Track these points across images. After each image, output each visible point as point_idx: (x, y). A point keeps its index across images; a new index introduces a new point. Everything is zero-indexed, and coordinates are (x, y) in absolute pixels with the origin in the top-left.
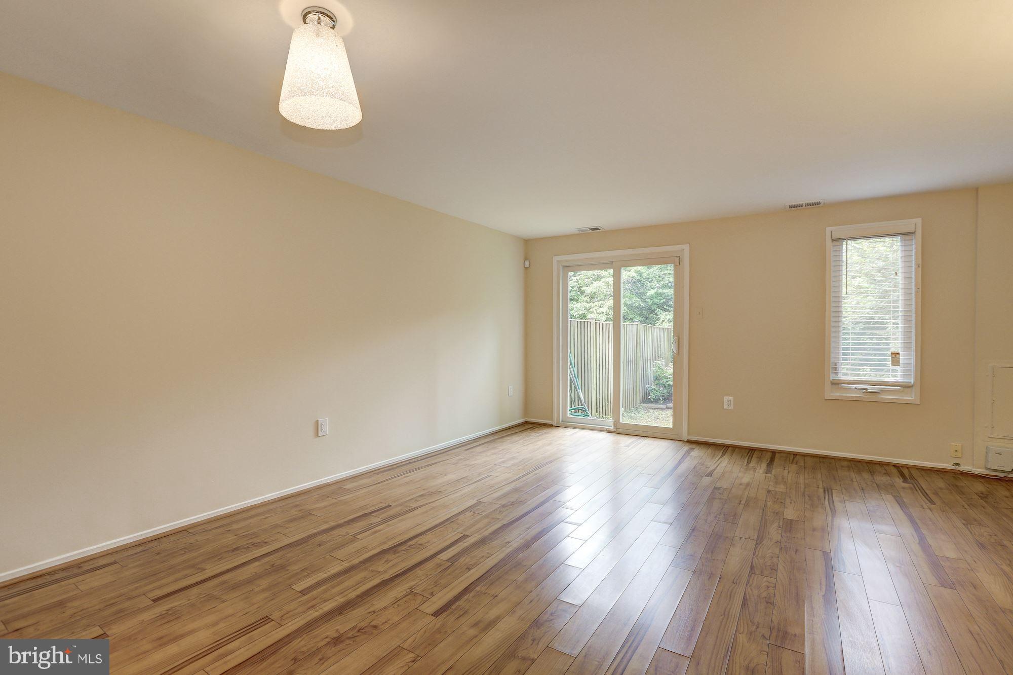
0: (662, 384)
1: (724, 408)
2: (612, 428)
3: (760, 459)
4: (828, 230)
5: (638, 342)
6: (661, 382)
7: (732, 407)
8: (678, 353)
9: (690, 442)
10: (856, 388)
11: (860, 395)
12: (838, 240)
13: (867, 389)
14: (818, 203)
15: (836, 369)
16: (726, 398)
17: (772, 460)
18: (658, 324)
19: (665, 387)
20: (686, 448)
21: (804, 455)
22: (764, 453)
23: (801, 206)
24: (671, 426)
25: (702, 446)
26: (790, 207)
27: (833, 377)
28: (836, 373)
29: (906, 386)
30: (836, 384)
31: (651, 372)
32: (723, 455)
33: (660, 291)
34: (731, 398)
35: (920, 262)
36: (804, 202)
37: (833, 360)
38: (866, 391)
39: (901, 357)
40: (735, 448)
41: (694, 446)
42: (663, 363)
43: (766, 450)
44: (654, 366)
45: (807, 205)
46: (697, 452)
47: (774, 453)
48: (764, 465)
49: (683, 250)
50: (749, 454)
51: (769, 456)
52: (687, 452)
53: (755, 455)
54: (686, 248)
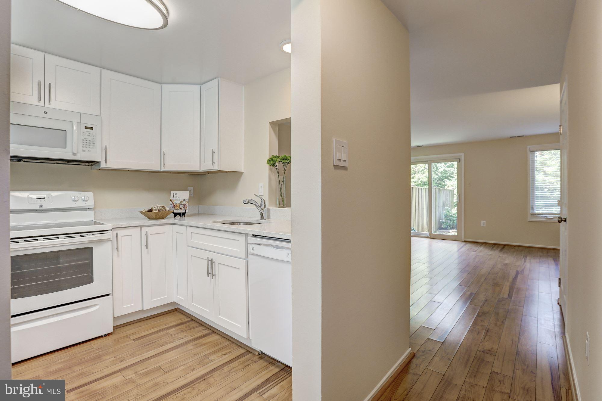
0: (449, 219)
1: (481, 226)
2: (428, 236)
3: (498, 247)
4: (529, 147)
5: (436, 197)
6: (448, 218)
7: (485, 226)
8: (460, 201)
9: (465, 241)
10: (542, 216)
11: (544, 219)
12: (533, 151)
13: (547, 217)
14: (523, 136)
15: (533, 208)
16: (482, 222)
17: (503, 248)
18: (446, 188)
19: (451, 221)
20: (464, 243)
21: (519, 246)
22: (500, 246)
23: (515, 137)
24: (457, 236)
25: (472, 243)
26: (511, 137)
27: (531, 212)
28: (533, 210)
30: (533, 214)
31: (443, 212)
32: (481, 246)
33: (446, 169)
34: (485, 221)
36: (517, 136)
37: (531, 204)
40: (486, 243)
41: (467, 243)
42: (450, 208)
44: (445, 210)
45: (518, 136)
46: (468, 246)
47: (505, 245)
48: (499, 249)
49: (461, 155)
50: (493, 246)
51: (502, 246)
52: (464, 245)
53: (496, 246)
54: (462, 155)
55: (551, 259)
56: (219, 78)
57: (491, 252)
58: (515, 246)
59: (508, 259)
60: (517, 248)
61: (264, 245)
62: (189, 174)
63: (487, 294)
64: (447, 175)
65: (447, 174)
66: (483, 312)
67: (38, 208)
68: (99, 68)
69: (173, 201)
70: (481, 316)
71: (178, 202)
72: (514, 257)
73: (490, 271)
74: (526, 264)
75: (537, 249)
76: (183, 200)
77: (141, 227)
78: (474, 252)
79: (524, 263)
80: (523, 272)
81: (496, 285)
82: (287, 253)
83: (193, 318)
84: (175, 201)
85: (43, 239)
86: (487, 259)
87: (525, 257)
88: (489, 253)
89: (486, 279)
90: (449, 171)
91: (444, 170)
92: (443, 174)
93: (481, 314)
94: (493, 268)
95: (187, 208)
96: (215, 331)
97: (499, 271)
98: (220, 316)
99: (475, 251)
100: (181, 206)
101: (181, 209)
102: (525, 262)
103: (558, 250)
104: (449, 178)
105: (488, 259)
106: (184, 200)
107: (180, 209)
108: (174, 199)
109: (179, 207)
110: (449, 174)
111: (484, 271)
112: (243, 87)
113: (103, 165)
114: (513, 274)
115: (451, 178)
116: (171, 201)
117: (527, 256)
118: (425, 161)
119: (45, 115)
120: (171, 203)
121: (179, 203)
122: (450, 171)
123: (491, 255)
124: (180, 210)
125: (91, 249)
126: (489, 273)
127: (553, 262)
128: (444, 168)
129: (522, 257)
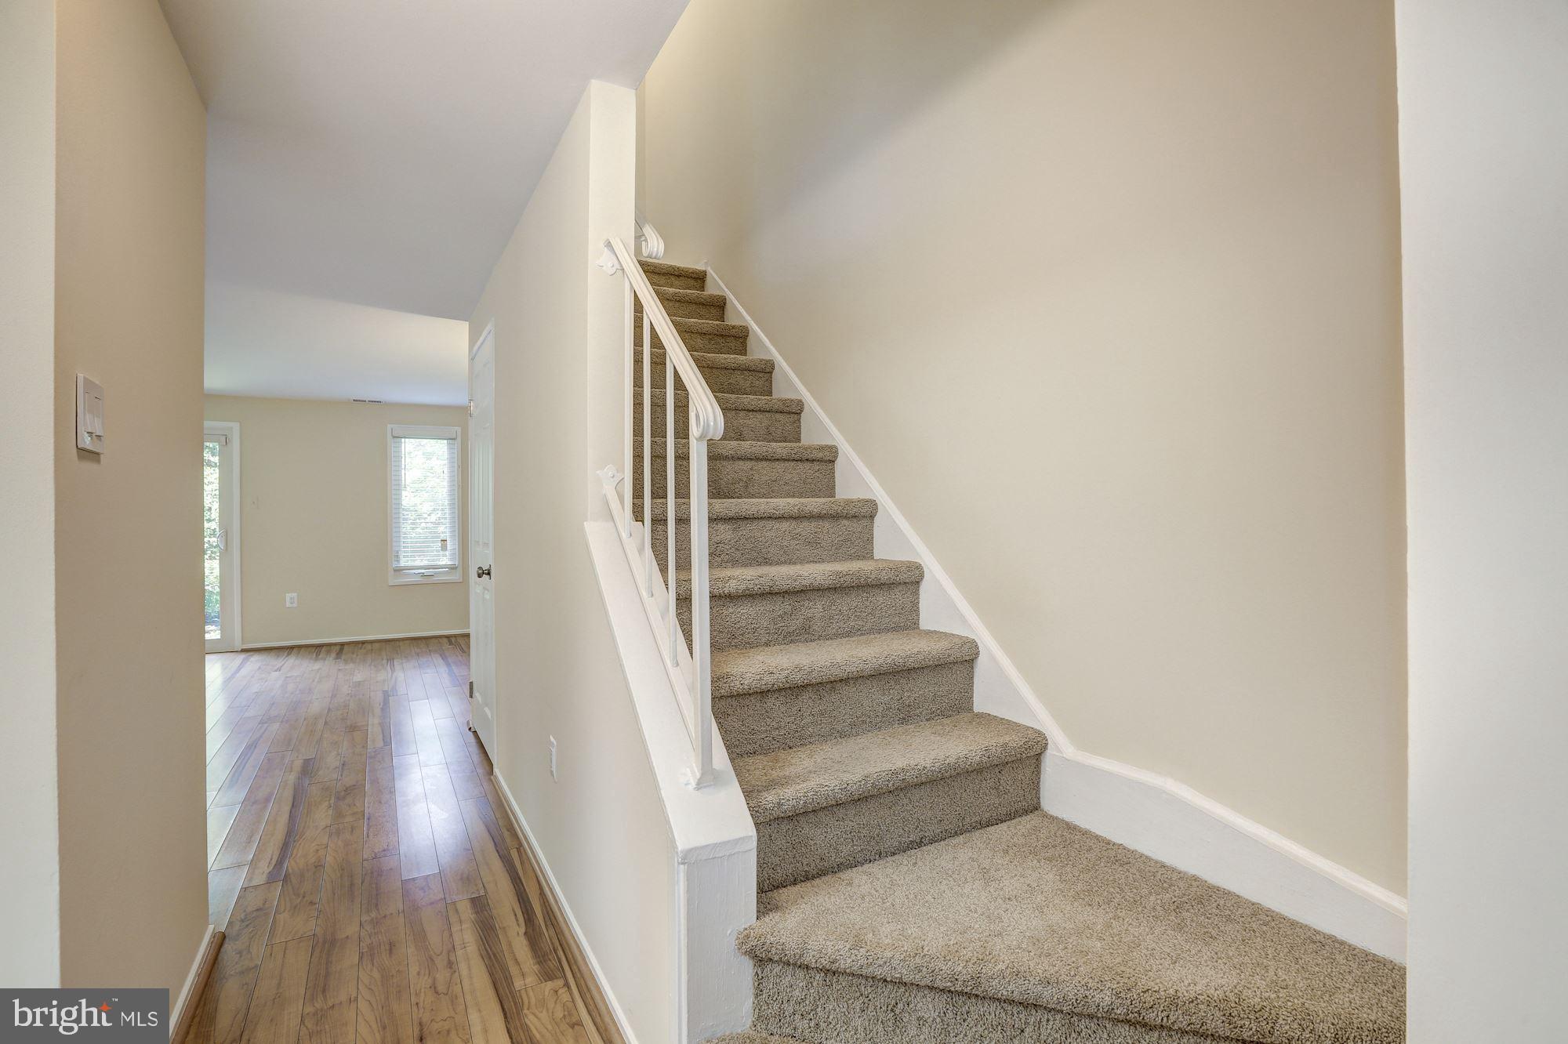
1: (287, 606)
3: (328, 652)
4: (389, 426)
7: (295, 605)
8: (227, 549)
9: (243, 651)
10: (414, 573)
11: (418, 579)
12: (397, 437)
13: (423, 573)
14: (380, 402)
15: (397, 557)
16: (288, 596)
17: (341, 650)
20: (243, 656)
21: (371, 642)
22: (332, 647)
24: (219, 637)
25: (262, 651)
26: (356, 401)
27: (395, 565)
28: (398, 561)
29: (453, 568)
30: (398, 570)
32: (288, 655)
34: (295, 595)
35: (460, 464)
36: (365, 399)
37: (395, 549)
38: (423, 575)
39: (449, 543)
40: (300, 647)
41: (251, 653)
43: (335, 644)
45: (369, 401)
46: (255, 661)
47: (342, 645)
48: (333, 655)
49: (232, 428)
50: (317, 650)
51: (338, 648)
52: (244, 660)
53: (324, 649)
55: (437, 655)
57: (317, 666)
58: (363, 643)
59: (361, 673)
60: (369, 647)
63: (340, 751)
66: (347, 789)
70: (344, 798)
72: (370, 665)
73: (330, 703)
74: (395, 674)
75: (407, 642)
78: (276, 671)
79: (392, 673)
80: (396, 690)
81: (353, 728)
86: (313, 681)
87: (391, 660)
88: (314, 668)
89: (326, 723)
93: (343, 793)
94: (334, 696)
97: (349, 700)
99: (279, 670)
102: (393, 671)
103: (467, 636)
105: (316, 680)
111: (316, 707)
114: (378, 697)
117: (393, 659)
123: (319, 669)
126: (329, 709)
127: (441, 661)
129: (385, 661)
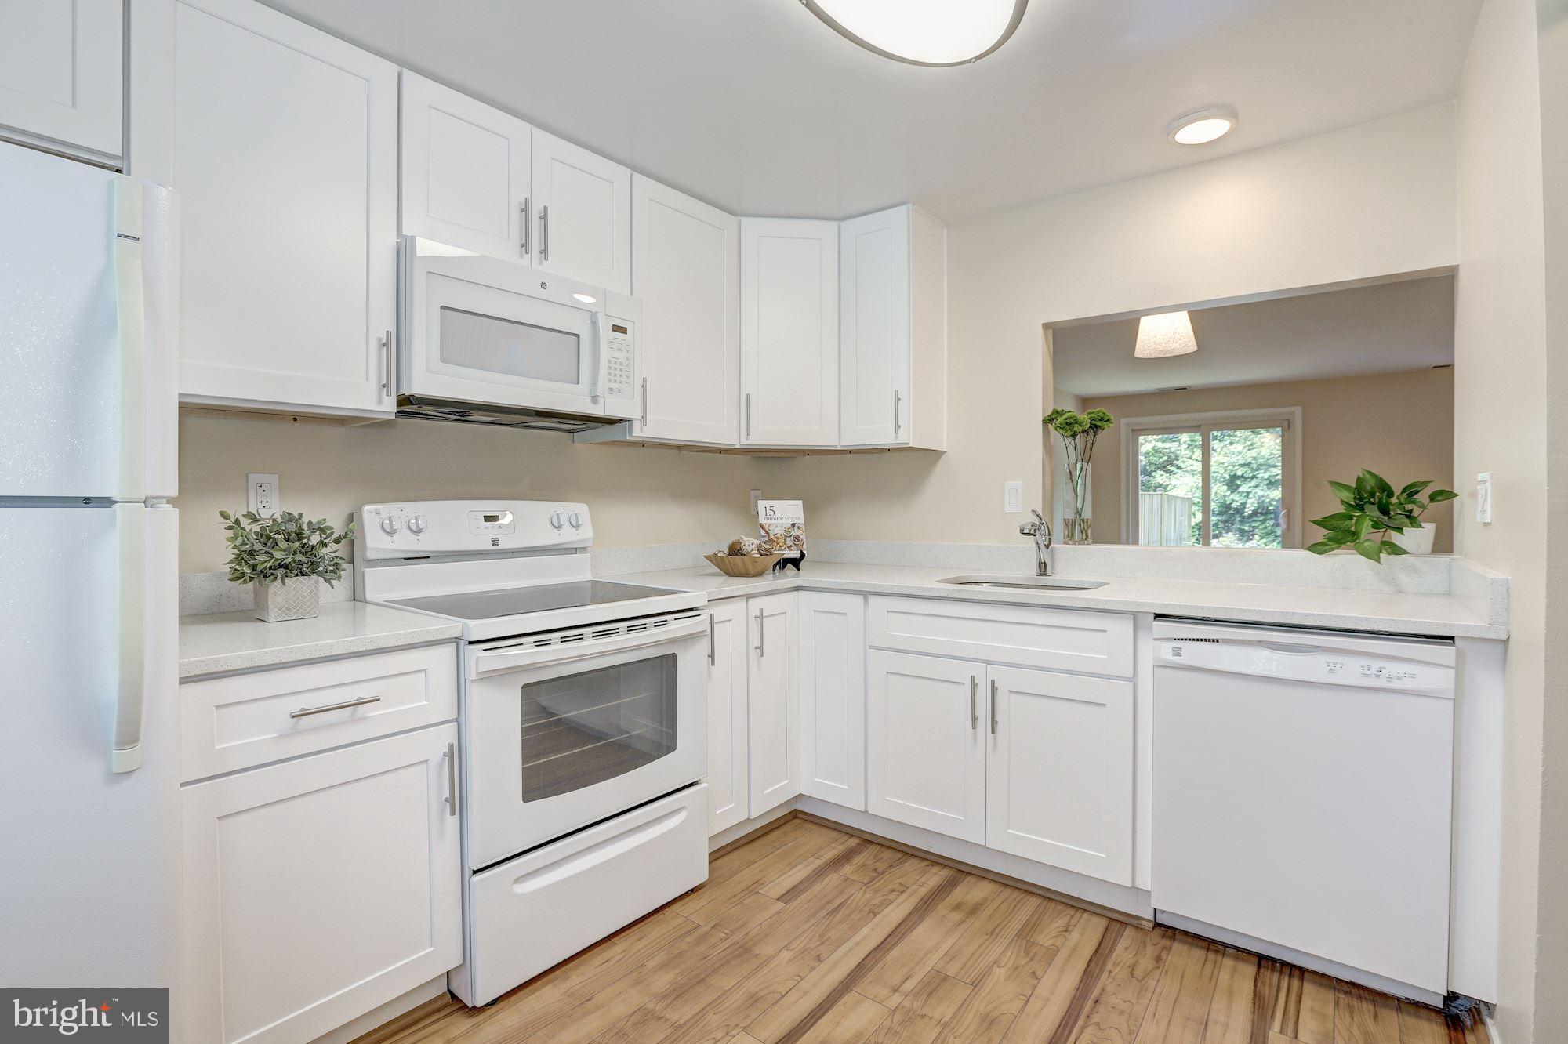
49: (1294, 412)
54: (1298, 411)
56: (911, 205)
61: (1223, 642)
62: (755, 455)
64: (1161, 460)
65: (1160, 458)
67: (490, 547)
68: (628, 171)
69: (766, 527)
71: (779, 531)
76: (790, 525)
77: (749, 597)
82: (1362, 666)
83: (867, 837)
84: (771, 528)
85: (594, 633)
90: (1164, 451)
91: (1153, 448)
92: (1151, 458)
95: (805, 546)
96: (963, 868)
98: (1009, 831)
100: (789, 542)
101: (790, 547)
104: (1169, 468)
106: (793, 525)
107: (787, 549)
108: (769, 522)
109: (785, 543)
110: (1165, 458)
112: (945, 230)
113: (638, 432)
115: (1172, 469)
116: (761, 526)
118: (1194, 427)
119: (542, 293)
120: (763, 533)
121: (782, 532)
122: (1167, 450)
124: (787, 551)
125: (673, 657)
128: (1154, 442)
